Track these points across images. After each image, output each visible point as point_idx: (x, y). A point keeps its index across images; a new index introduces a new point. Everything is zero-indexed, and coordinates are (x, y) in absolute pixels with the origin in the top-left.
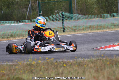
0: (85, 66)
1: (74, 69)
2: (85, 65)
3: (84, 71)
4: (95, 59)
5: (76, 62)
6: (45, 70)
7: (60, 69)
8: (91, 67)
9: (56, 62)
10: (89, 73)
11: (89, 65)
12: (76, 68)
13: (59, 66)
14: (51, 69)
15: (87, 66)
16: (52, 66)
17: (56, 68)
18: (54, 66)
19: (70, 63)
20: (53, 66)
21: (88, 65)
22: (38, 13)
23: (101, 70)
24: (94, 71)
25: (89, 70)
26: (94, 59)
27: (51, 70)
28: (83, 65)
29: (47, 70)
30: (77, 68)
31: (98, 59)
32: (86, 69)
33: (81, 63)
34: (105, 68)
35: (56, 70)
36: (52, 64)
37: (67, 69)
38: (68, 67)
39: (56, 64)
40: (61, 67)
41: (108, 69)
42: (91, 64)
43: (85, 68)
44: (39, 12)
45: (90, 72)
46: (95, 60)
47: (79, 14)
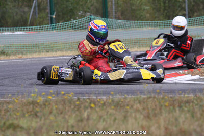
0: (128, 108)
1: (109, 113)
2: (128, 105)
3: (125, 117)
4: (145, 97)
5: (113, 101)
6: (58, 113)
7: (85, 111)
8: (137, 110)
9: (78, 99)
10: (133, 121)
11: (135, 107)
12: (111, 110)
13: (82, 106)
14: (68, 111)
15: (130, 108)
16: (70, 106)
17: (78, 110)
18: (75, 107)
19: (102, 102)
20: (73, 107)
21: (132, 106)
22: (49, 15)
23: (155, 115)
24: (142, 117)
25: (133, 115)
26: (143, 96)
27: (69, 113)
28: (124, 106)
29: (61, 113)
30: (114, 112)
31: (150, 97)
32: (129, 114)
33: (121, 103)
34: (161, 112)
35: (77, 112)
36: (70, 103)
37: (97, 112)
38: (98, 109)
39: (77, 103)
40: (86, 108)
41: (167, 115)
42: (138, 105)
43: (127, 111)
44: (51, 14)
45: (136, 118)
46: (144, 99)
47: (119, 19)
